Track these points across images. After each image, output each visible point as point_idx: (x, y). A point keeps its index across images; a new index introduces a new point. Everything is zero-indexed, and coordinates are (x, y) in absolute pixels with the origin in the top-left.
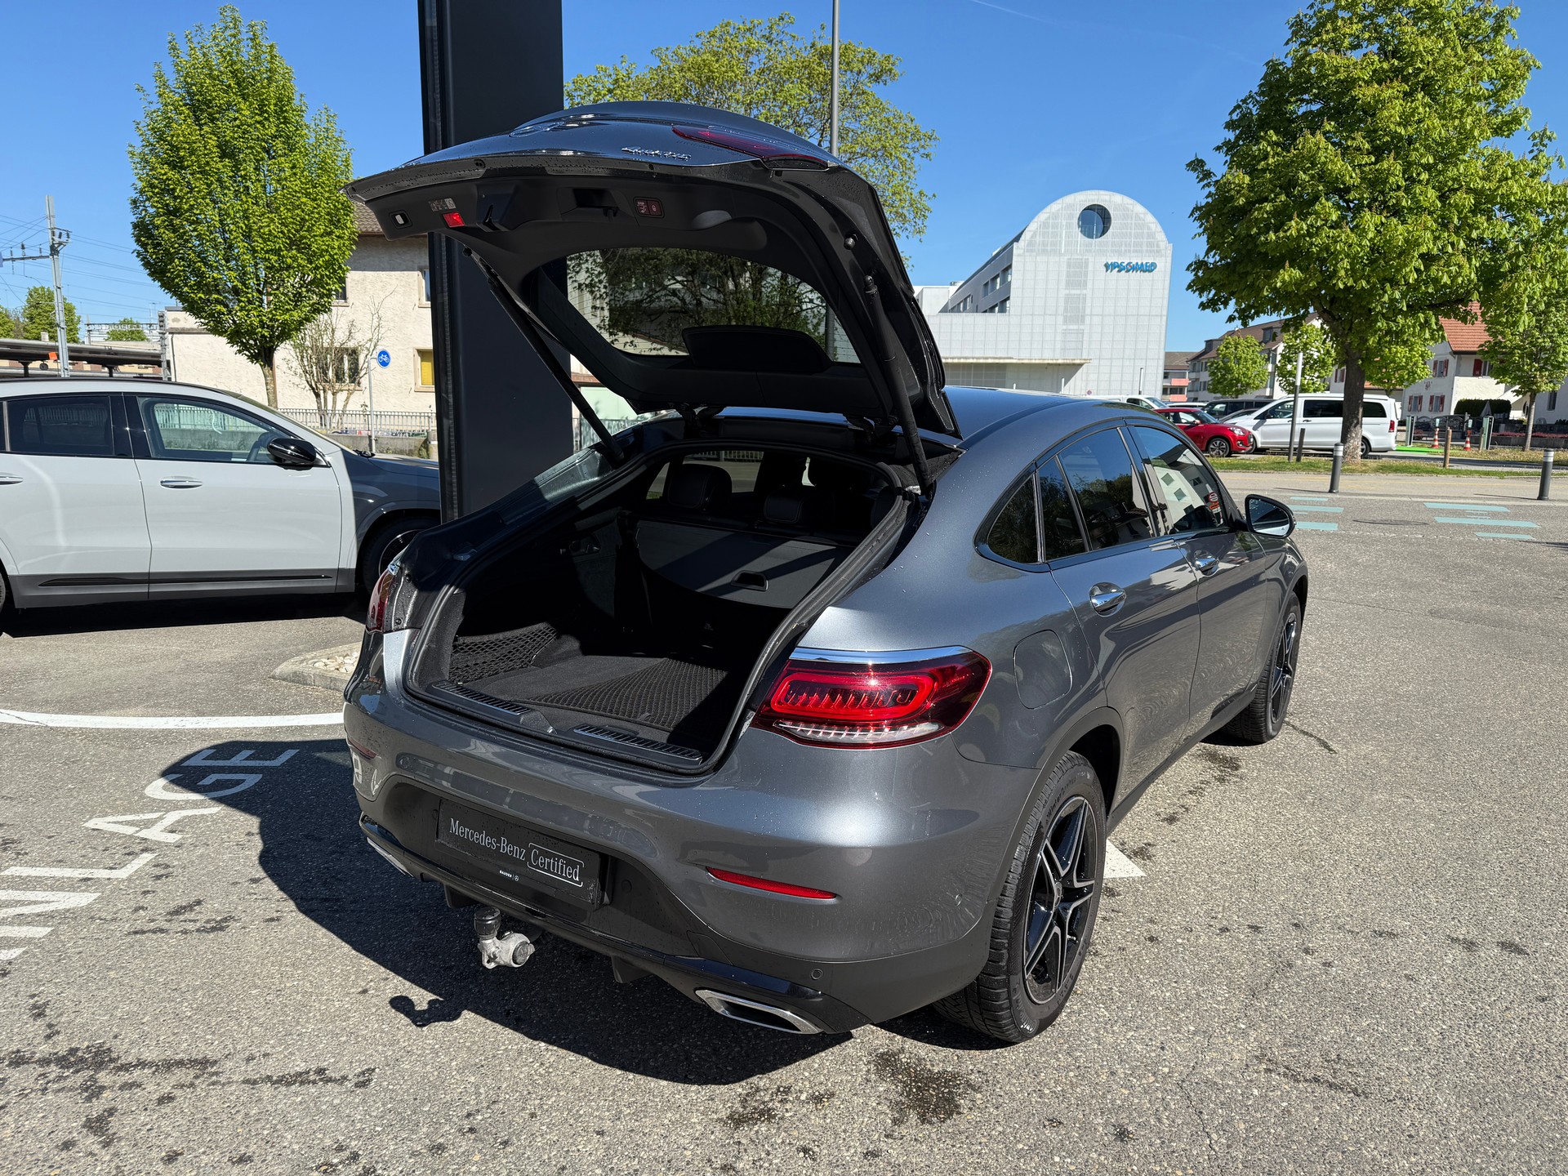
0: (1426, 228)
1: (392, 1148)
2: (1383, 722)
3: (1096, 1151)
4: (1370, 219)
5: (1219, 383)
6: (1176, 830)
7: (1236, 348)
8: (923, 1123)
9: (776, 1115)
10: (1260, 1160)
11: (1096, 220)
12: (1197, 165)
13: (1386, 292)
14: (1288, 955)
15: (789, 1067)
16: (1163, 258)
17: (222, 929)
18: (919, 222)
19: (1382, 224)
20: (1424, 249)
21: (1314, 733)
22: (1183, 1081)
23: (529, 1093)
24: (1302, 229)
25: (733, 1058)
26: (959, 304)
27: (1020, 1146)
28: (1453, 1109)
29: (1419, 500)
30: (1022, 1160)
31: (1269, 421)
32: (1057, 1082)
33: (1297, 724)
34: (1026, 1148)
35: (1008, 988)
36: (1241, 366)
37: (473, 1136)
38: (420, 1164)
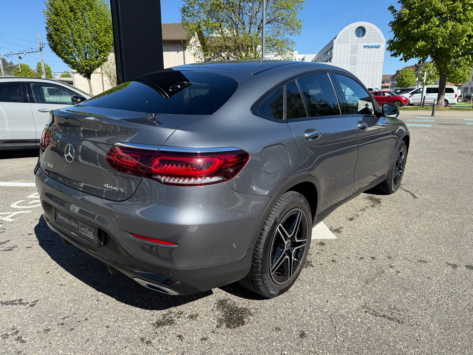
0: (469, 26)
1: (32, 329)
2: (436, 187)
3: (291, 341)
4: (450, 24)
5: (400, 84)
6: (352, 223)
7: (406, 72)
8: (227, 327)
9: (174, 322)
10: (354, 347)
11: (361, 31)
12: (391, 8)
13: (454, 49)
14: (384, 268)
15: (185, 304)
16: (383, 44)
17: (11, 250)
18: (299, 30)
19: (454, 25)
20: (468, 33)
21: (410, 191)
22: (332, 315)
23: (88, 311)
24: (426, 28)
25: (166, 300)
26: (316, 60)
27: (262, 338)
28: (437, 329)
29: (462, 118)
30: (261, 344)
31: (414, 95)
32: (283, 313)
33: (404, 188)
34: (264, 339)
35: (262, 278)
36: (407, 78)
37: (62, 326)
38: (39, 336)
